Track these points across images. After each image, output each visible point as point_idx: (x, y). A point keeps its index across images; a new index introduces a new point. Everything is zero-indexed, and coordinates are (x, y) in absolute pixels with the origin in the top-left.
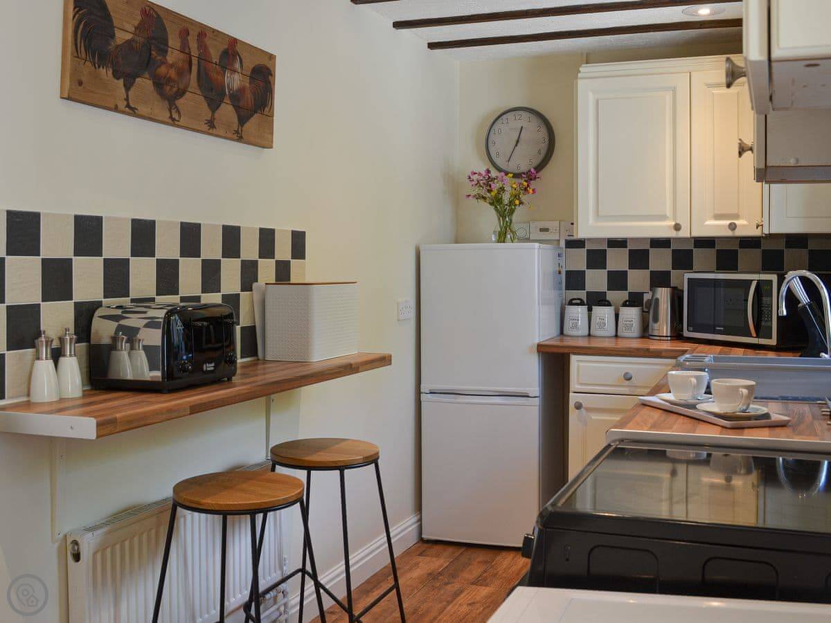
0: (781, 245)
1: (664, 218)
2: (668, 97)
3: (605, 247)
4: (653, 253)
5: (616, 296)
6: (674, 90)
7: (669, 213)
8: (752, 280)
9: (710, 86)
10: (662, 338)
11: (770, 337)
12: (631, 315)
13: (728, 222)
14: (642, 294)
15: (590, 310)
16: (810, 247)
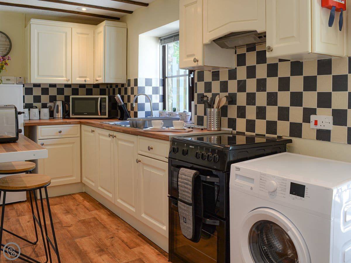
0: (92, 87)
1: (62, 77)
2: (64, 35)
3: (32, 87)
4: (50, 89)
5: (39, 105)
6: (66, 33)
7: (64, 75)
8: (98, 98)
9: (78, 33)
10: (59, 119)
11: (106, 115)
12: (46, 111)
13: (84, 79)
14: (46, 104)
15: (29, 110)
16: (100, 88)
